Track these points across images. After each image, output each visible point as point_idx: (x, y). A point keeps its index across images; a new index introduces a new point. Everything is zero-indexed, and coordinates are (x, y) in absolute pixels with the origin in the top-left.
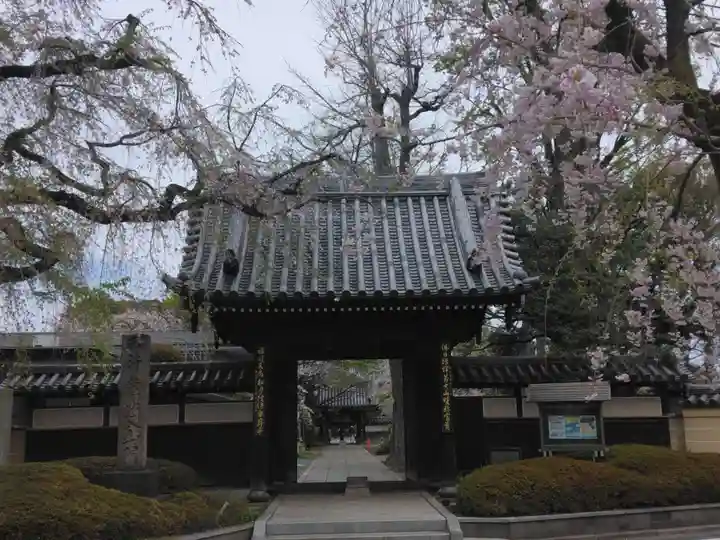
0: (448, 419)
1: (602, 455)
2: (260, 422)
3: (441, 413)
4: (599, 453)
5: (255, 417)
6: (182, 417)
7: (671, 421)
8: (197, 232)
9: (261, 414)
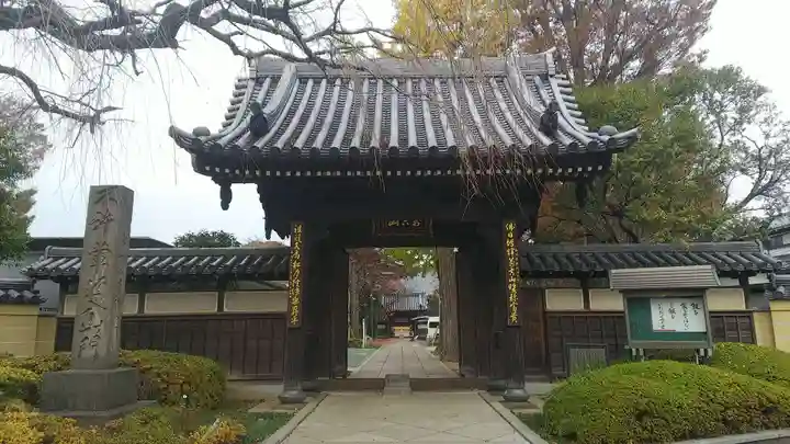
0: (515, 309)
1: (710, 353)
2: (295, 310)
3: (506, 302)
4: (706, 351)
5: (290, 306)
6: (220, 307)
7: (755, 315)
8: (240, 102)
9: (296, 301)
